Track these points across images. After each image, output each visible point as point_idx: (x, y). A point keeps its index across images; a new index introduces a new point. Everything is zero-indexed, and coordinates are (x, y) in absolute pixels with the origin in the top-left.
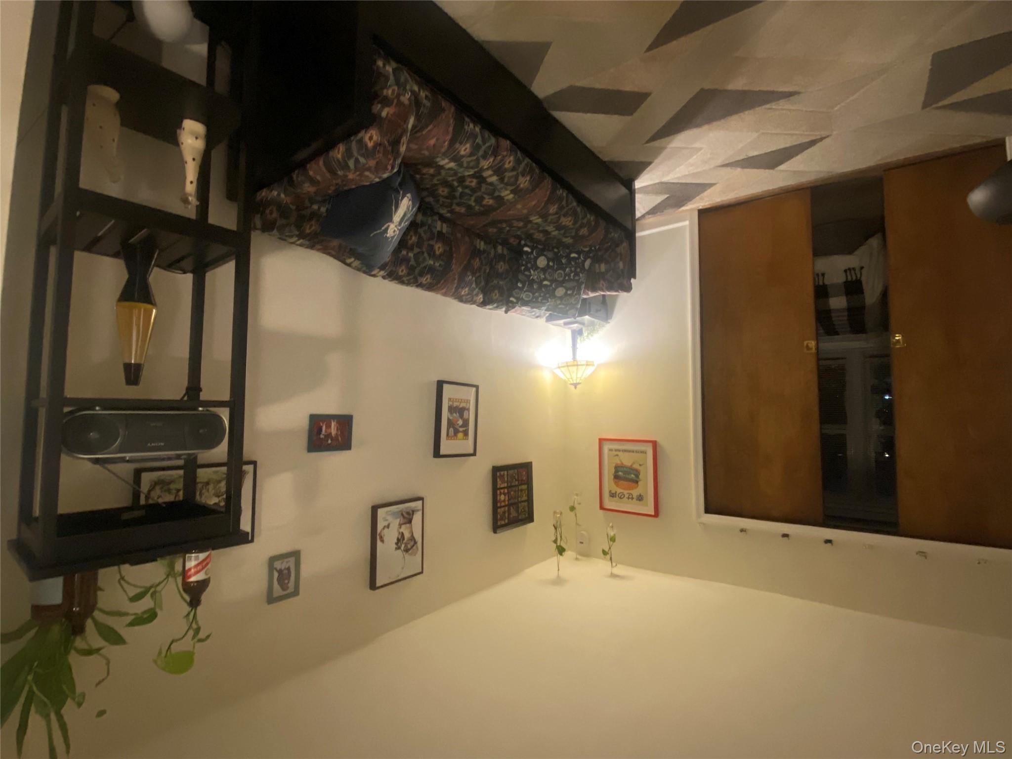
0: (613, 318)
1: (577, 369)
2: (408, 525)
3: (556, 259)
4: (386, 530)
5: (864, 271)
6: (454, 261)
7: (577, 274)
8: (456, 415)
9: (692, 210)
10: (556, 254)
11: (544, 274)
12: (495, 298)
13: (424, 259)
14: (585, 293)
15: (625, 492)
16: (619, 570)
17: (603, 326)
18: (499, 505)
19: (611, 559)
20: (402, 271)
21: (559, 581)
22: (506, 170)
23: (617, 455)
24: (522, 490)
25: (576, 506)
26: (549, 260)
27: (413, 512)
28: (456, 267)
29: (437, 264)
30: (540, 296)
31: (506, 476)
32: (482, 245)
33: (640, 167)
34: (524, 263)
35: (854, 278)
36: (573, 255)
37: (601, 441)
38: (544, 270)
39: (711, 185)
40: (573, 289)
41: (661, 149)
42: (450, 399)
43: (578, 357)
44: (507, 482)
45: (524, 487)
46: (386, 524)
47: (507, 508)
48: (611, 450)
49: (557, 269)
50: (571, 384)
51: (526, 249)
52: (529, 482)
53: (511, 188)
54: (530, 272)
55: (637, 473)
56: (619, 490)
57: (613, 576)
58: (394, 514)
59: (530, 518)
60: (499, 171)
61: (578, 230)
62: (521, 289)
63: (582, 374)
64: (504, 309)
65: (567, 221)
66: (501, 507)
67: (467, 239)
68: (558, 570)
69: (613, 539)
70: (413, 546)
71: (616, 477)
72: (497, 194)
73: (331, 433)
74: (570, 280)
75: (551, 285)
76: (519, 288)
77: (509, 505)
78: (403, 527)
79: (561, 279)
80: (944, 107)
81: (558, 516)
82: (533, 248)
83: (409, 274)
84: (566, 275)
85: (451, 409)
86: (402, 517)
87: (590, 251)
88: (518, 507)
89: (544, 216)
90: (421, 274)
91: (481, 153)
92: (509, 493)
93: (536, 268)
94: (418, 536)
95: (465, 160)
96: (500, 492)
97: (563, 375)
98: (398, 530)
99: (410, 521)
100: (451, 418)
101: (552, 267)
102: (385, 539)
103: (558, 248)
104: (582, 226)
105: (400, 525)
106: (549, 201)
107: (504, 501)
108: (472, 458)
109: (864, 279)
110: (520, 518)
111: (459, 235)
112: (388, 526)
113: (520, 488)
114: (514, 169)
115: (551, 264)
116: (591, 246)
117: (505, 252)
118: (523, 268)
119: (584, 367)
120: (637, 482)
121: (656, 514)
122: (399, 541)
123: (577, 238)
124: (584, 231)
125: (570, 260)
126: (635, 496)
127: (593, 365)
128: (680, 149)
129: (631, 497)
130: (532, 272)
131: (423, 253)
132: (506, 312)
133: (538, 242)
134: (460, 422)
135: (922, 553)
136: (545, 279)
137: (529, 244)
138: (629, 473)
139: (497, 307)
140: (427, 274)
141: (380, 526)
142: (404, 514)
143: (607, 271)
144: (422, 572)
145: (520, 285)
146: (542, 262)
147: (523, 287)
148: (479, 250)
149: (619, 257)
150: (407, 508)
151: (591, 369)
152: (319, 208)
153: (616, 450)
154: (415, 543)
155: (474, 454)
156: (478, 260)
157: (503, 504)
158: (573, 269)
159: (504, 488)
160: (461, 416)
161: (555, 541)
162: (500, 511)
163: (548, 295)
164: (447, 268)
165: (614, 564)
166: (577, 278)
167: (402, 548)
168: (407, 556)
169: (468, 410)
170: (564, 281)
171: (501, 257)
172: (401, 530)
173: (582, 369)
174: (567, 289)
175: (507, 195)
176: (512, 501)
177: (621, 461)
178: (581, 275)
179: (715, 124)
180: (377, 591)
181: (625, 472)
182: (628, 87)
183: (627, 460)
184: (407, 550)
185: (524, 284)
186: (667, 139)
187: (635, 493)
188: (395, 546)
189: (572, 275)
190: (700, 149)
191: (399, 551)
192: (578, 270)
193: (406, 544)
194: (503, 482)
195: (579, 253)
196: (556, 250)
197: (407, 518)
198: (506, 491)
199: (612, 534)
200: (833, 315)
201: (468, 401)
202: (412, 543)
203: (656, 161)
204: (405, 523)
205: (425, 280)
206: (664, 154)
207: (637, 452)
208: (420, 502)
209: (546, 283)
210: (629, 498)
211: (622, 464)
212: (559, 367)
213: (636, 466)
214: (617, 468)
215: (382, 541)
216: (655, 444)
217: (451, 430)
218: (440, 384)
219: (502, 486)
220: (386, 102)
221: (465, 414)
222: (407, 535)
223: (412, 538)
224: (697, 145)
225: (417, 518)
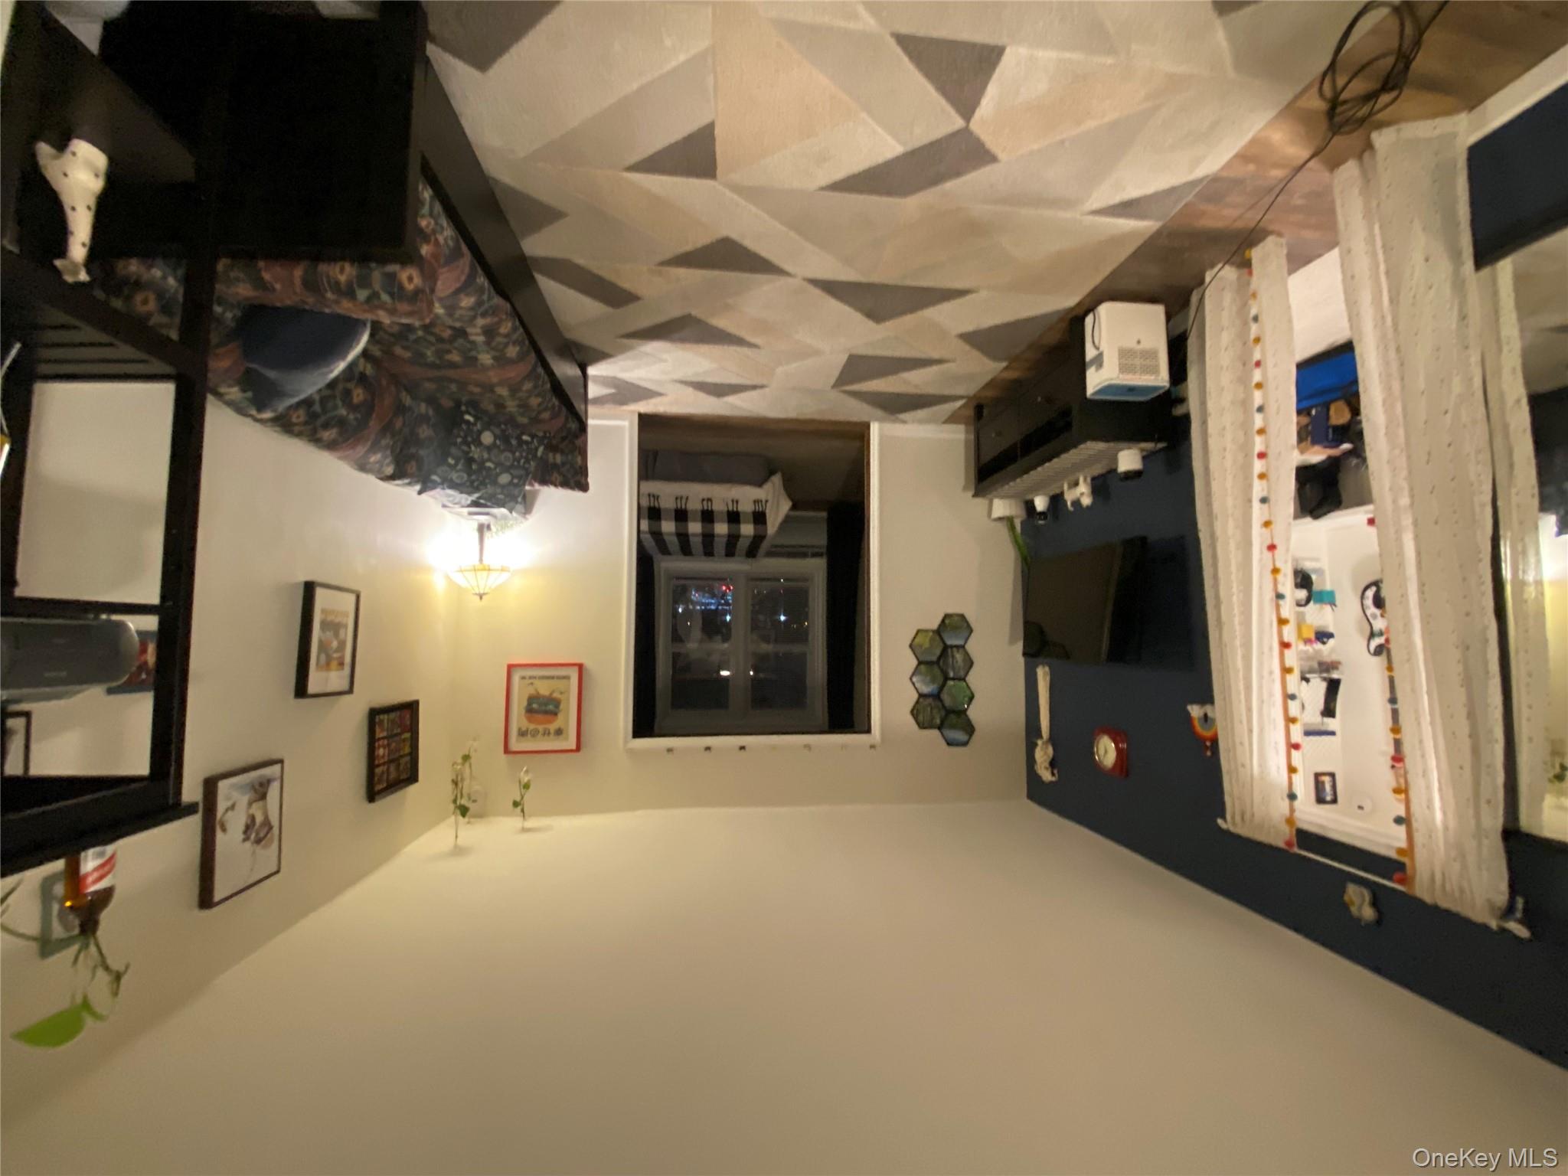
0: (532, 514)
1: (488, 577)
2: (261, 803)
3: (506, 439)
4: (230, 813)
5: (768, 505)
6: (374, 416)
7: (527, 461)
8: (329, 634)
9: (632, 412)
10: (503, 431)
11: (489, 453)
12: (409, 471)
13: (335, 407)
14: (531, 485)
15: (541, 728)
16: (530, 823)
17: (522, 522)
18: (377, 762)
19: (523, 811)
20: (298, 417)
21: (458, 851)
22: (499, 334)
23: (532, 684)
24: (404, 740)
25: (472, 754)
26: (496, 437)
27: (269, 781)
28: (374, 424)
29: (351, 417)
30: (478, 480)
31: (386, 721)
32: (407, 400)
33: (601, 356)
34: (462, 434)
35: (761, 509)
36: (525, 438)
37: (511, 668)
38: (489, 449)
39: (660, 394)
40: (520, 477)
41: (629, 348)
42: (323, 611)
43: (486, 561)
44: (387, 730)
45: (407, 735)
46: (229, 804)
47: (386, 767)
48: (523, 678)
49: (504, 451)
50: (476, 594)
51: (467, 417)
52: (414, 729)
53: (493, 353)
54: (470, 448)
55: (557, 703)
56: (532, 727)
57: (524, 830)
58: (241, 788)
59: (413, 778)
60: (489, 332)
61: (539, 413)
62: (453, 467)
63: (493, 581)
64: (418, 487)
65: (535, 401)
66: (378, 766)
67: (393, 388)
68: (456, 837)
69: (527, 786)
70: (268, 833)
71: (530, 710)
72: (473, 353)
73: (146, 663)
74: (519, 467)
75: (495, 468)
76: (450, 466)
77: (391, 761)
78: (255, 806)
79: (508, 464)
80: (845, 392)
81: (459, 767)
82: (477, 418)
83: (306, 423)
84: (514, 460)
85: (325, 625)
86: (252, 792)
87: (544, 437)
88: (399, 764)
89: (514, 390)
90: (326, 426)
91: (482, 309)
92: (389, 745)
93: (479, 443)
94: (274, 820)
95: (458, 313)
96: (379, 745)
97: (466, 581)
98: (247, 811)
99: (263, 797)
100: (323, 639)
101: (498, 447)
102: (228, 826)
103: (506, 425)
104: (546, 409)
105: (250, 804)
106: (528, 377)
107: (383, 757)
108: (347, 697)
109: (767, 511)
110: (402, 778)
111: (384, 382)
112: (232, 807)
113: (403, 737)
114: (507, 336)
115: (498, 442)
116: (545, 433)
117: (431, 412)
118: (459, 440)
119: (498, 572)
120: (556, 714)
121: (578, 749)
122: (248, 828)
123: (535, 421)
124: (546, 415)
125: (521, 442)
126: (552, 731)
127: (509, 571)
128: (647, 354)
129: (547, 733)
130: (473, 448)
131: (334, 397)
132: (420, 493)
133: (485, 412)
134: (335, 644)
135: (808, 747)
136: (489, 460)
137: (472, 412)
138: (546, 704)
139: (409, 484)
140: (333, 427)
141: (222, 805)
142: (257, 787)
143: (564, 464)
144: (278, 872)
145: (451, 461)
146: (487, 438)
147: (456, 464)
148: (404, 406)
149: (577, 452)
150: (261, 777)
151: (505, 576)
152: (224, 312)
153: (530, 678)
154: (271, 828)
155: (350, 691)
156: (401, 419)
157: (382, 761)
158: (524, 454)
159: (383, 738)
160: (336, 635)
161: (455, 801)
162: (378, 771)
163: (487, 481)
164: (362, 424)
165: (526, 817)
166: (527, 466)
167: (253, 836)
168: (258, 849)
169: (346, 626)
170: (512, 466)
171: (424, 419)
172: (251, 811)
173: (494, 574)
174: (513, 477)
175: (486, 359)
176: (392, 757)
177: (536, 690)
178: (532, 463)
179: (688, 346)
180: (215, 910)
181: (540, 705)
182: (626, 285)
183: (544, 689)
184: (258, 841)
185: (457, 460)
186: (640, 342)
187: (553, 727)
188: (242, 836)
189: (522, 461)
190: (665, 361)
191: (248, 844)
192: (530, 456)
193: (258, 832)
194: (382, 730)
195: (533, 436)
196: (503, 426)
197: (260, 791)
198: (386, 742)
199: (526, 779)
200: (716, 539)
201: (346, 615)
202: (265, 830)
203: (620, 357)
204: (255, 801)
205: (328, 435)
206: (629, 354)
207: (559, 678)
208: (277, 768)
209: (489, 464)
210: (544, 734)
211: (538, 693)
212: (461, 571)
213: (556, 695)
214: (531, 699)
215: (224, 830)
216: (580, 667)
217: (323, 657)
218: (309, 588)
219: (381, 735)
220: (426, 238)
221: (342, 632)
222: (259, 819)
223: (267, 824)
224: (665, 356)
225: (274, 789)
